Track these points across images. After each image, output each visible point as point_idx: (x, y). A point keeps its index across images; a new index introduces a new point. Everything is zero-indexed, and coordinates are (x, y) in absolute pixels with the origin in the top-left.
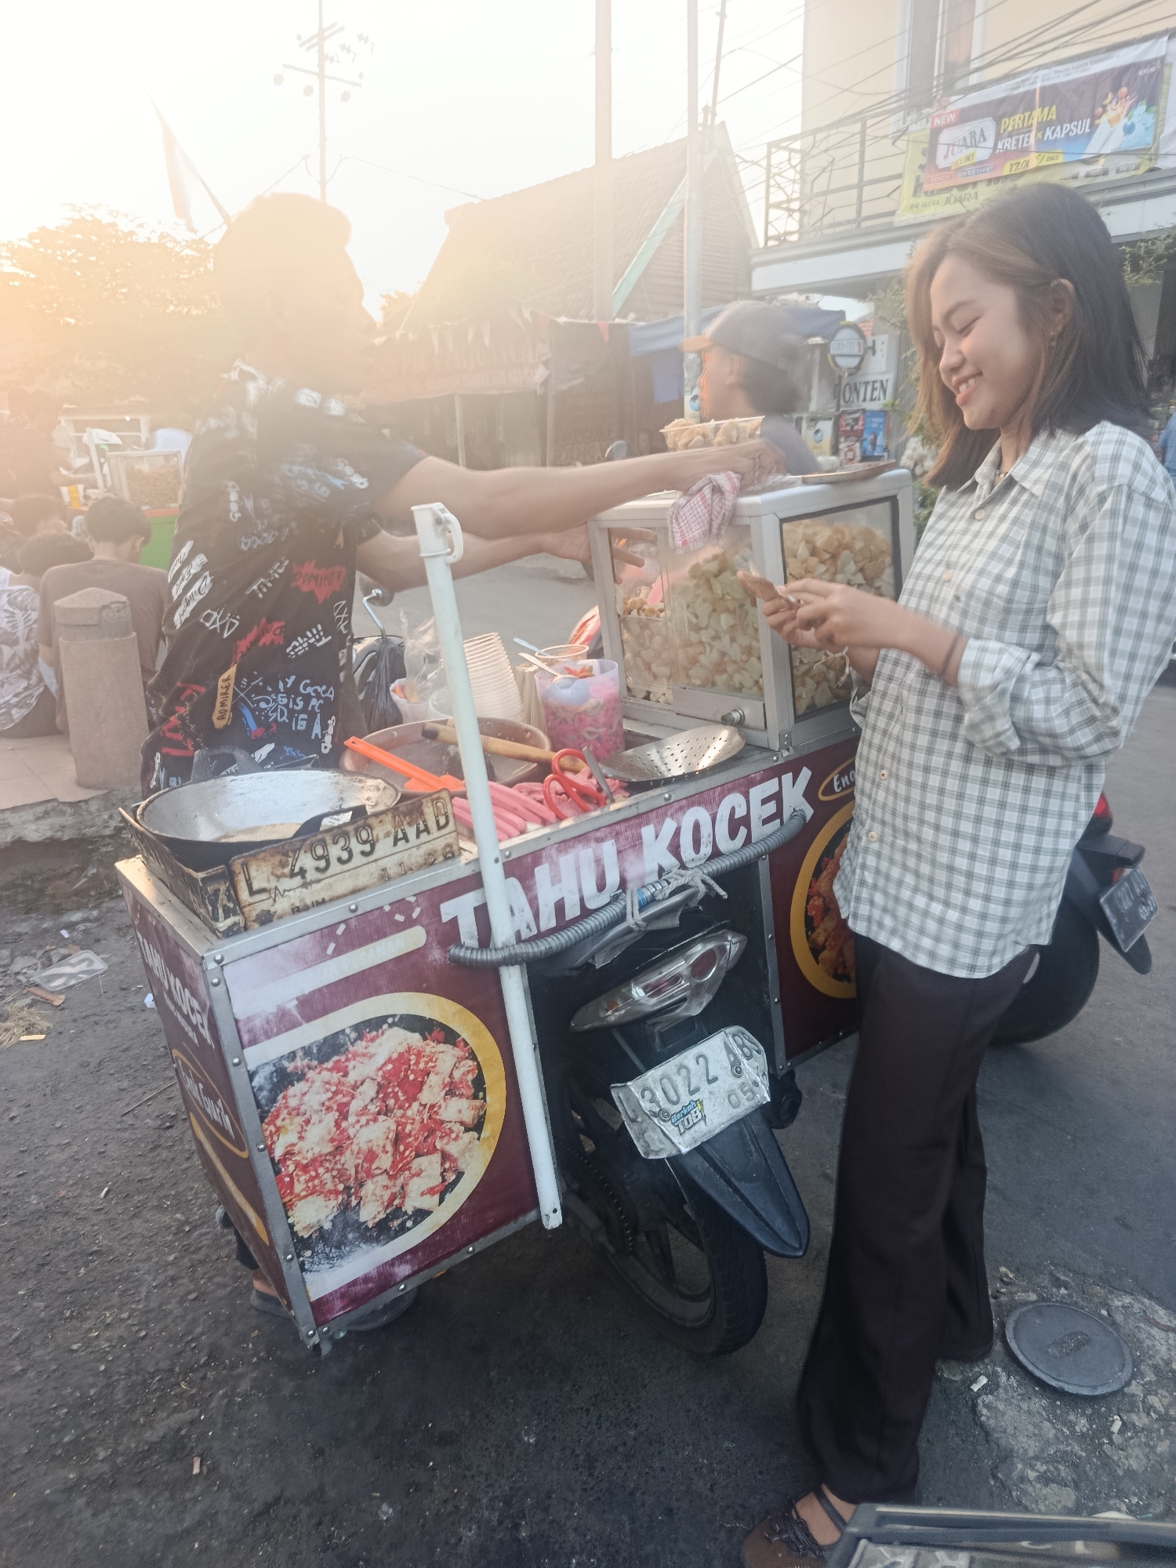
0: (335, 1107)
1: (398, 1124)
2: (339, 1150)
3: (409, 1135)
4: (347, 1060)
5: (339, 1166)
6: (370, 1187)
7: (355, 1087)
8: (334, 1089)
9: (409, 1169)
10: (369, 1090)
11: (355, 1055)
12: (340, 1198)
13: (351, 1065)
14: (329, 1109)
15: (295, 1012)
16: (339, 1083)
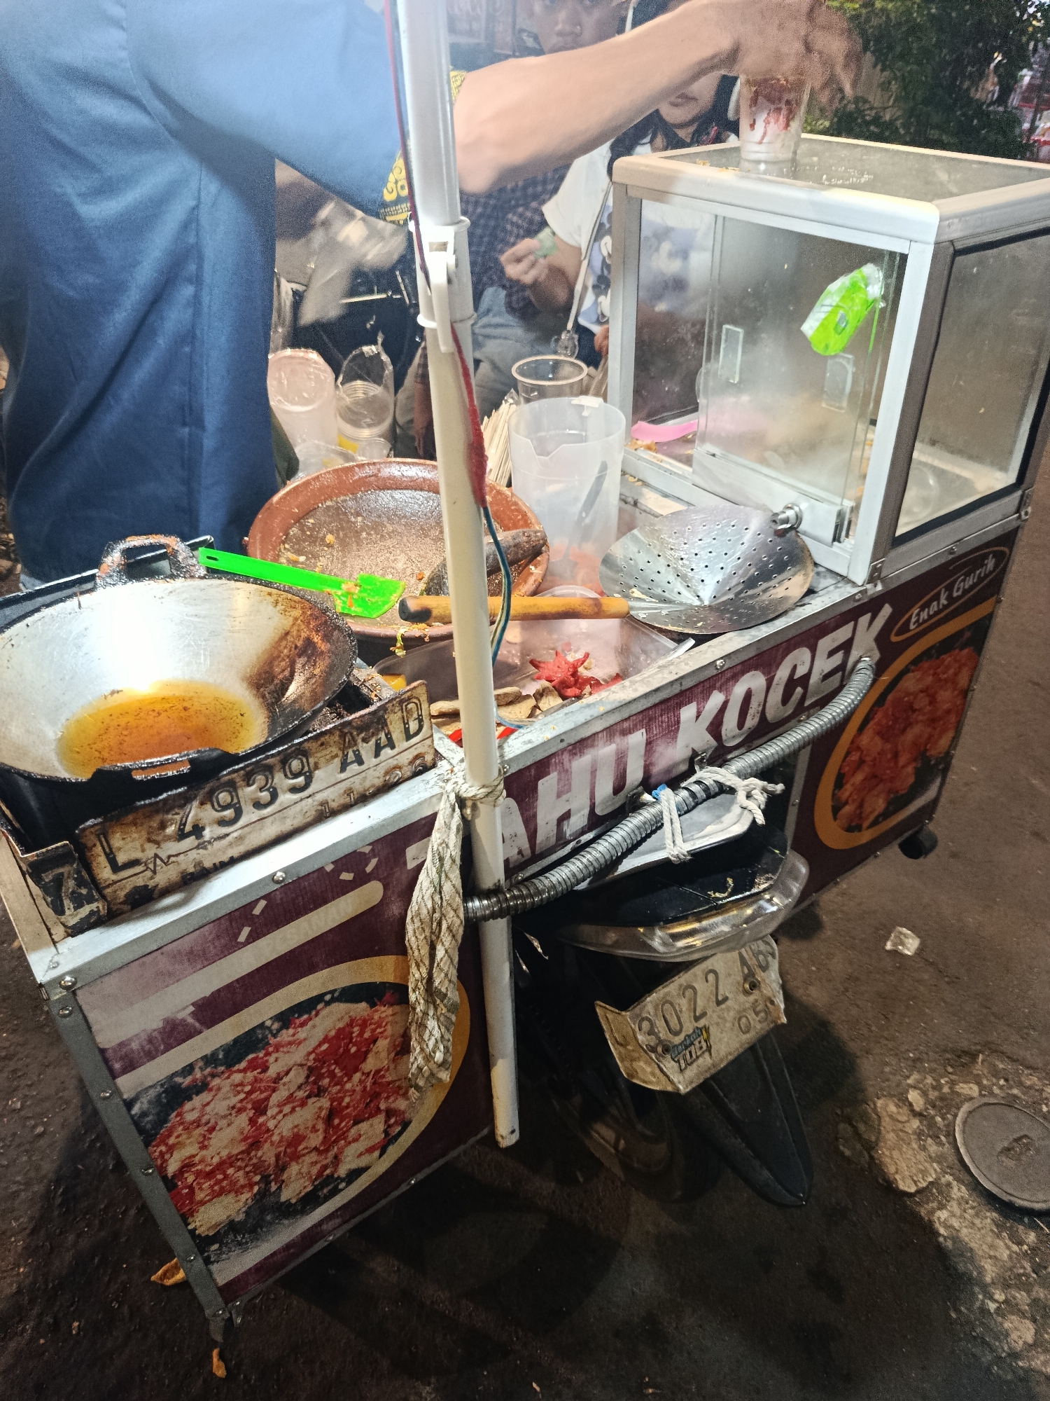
0: (250, 1106)
1: (332, 1100)
2: (255, 1144)
3: (347, 1107)
4: (268, 1054)
5: (255, 1161)
6: (294, 1169)
7: (278, 1078)
8: (248, 1088)
9: (345, 1139)
10: (297, 1077)
11: (277, 1048)
12: (256, 1189)
13: (271, 1059)
14: (240, 1111)
15: (190, 1020)
16: (256, 1080)
